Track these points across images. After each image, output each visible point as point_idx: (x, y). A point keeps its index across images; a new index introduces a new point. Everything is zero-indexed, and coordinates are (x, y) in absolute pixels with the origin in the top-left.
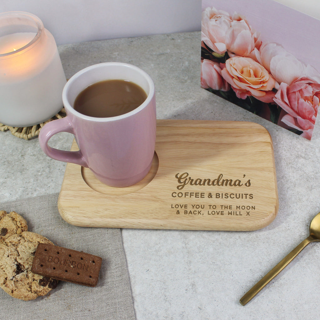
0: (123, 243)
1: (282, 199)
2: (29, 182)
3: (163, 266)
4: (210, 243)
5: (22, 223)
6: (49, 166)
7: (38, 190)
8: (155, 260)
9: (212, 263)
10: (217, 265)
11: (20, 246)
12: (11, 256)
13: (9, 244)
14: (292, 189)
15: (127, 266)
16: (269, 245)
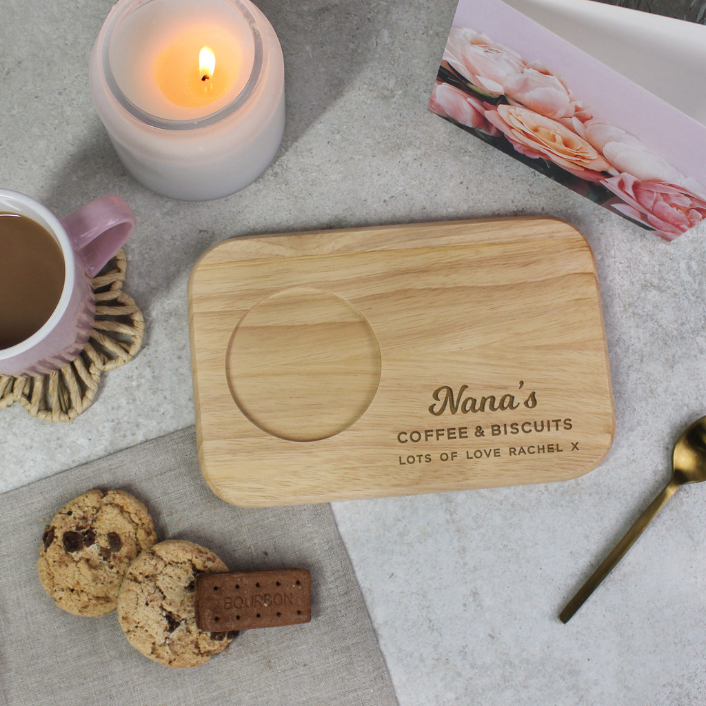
0: (337, 526)
1: (618, 395)
2: (119, 408)
3: (418, 563)
4: (495, 506)
5: (142, 516)
6: (149, 362)
7: (143, 425)
8: (401, 554)
9: (502, 547)
10: (512, 549)
11: (160, 578)
12: (152, 603)
13: (140, 578)
14: (636, 369)
15: (354, 572)
16: (600, 498)
